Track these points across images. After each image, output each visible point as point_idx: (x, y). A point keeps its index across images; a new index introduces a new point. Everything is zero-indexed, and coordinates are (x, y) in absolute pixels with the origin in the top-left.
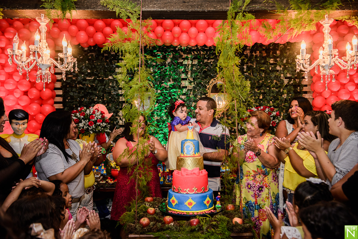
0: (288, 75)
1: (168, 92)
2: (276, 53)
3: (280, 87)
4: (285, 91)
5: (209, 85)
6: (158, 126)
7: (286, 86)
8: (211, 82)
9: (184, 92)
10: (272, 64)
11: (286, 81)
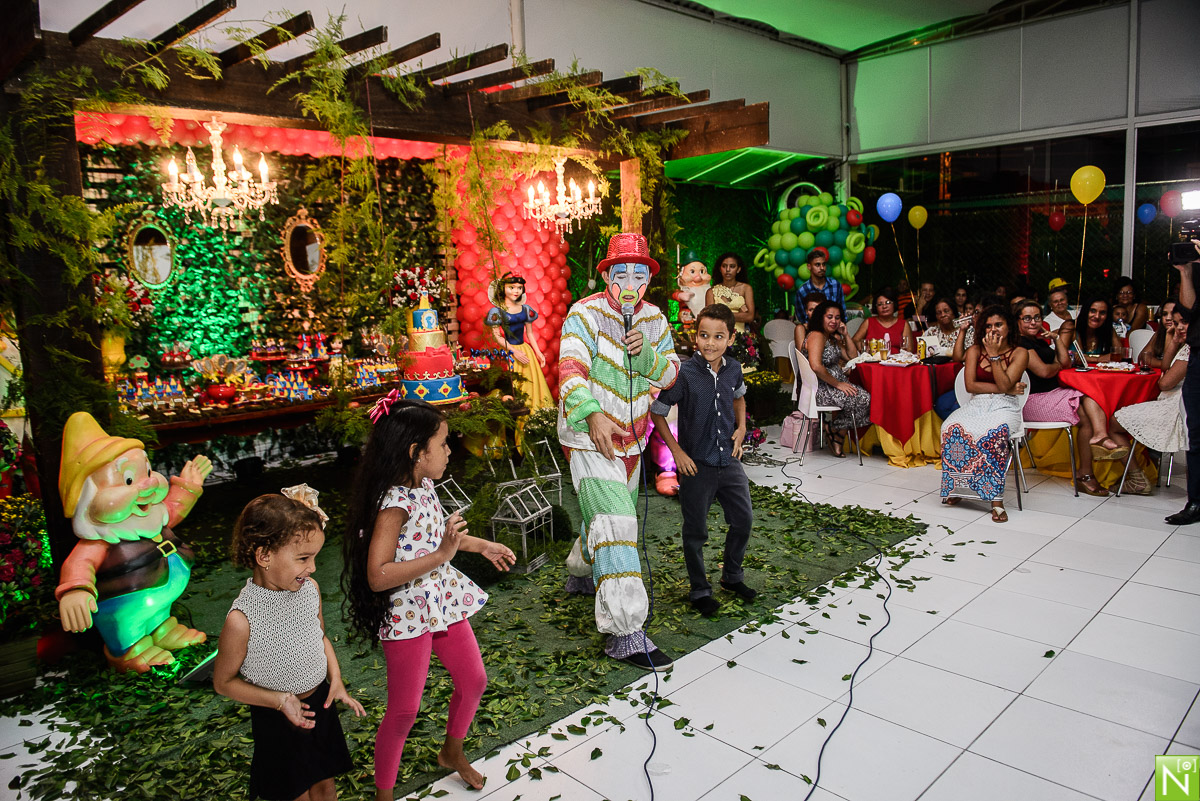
0: (416, 215)
1: (204, 242)
2: (395, 175)
3: (405, 235)
4: (414, 242)
5: (284, 229)
6: (188, 313)
7: (416, 233)
8: (288, 224)
9: (237, 244)
10: (389, 194)
11: (414, 225)
